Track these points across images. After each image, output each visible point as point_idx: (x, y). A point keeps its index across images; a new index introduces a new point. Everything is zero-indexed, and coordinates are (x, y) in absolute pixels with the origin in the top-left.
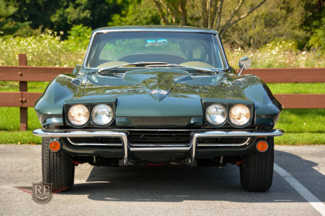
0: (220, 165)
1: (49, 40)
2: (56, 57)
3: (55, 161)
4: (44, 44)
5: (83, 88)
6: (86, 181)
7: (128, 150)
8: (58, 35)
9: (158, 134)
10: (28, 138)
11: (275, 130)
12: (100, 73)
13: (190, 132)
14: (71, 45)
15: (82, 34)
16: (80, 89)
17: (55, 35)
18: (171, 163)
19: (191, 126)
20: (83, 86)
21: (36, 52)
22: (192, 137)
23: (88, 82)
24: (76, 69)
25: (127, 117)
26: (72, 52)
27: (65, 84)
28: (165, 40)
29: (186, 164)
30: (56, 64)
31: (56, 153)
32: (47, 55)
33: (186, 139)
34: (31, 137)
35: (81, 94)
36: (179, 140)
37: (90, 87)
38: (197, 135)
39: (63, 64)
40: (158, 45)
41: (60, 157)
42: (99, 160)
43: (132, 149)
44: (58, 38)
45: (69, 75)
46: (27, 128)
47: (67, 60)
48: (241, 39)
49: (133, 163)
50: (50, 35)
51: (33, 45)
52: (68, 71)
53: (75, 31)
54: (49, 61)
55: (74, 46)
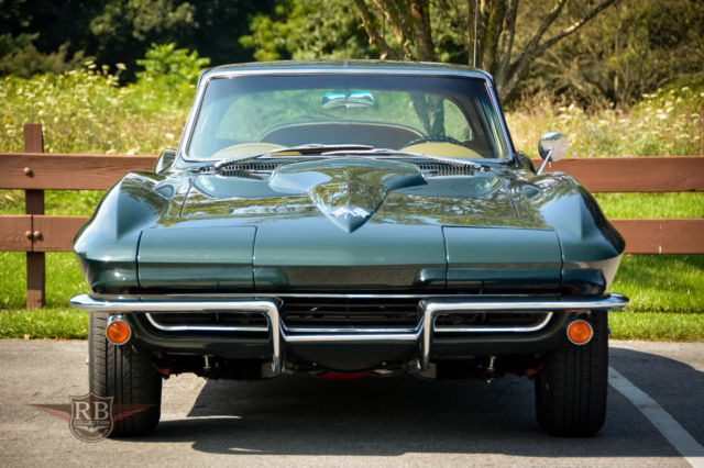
0: (489, 375)
1: (90, 85)
2: (108, 129)
3: (119, 366)
4: (76, 97)
5: (180, 203)
6: (189, 415)
7: (282, 340)
8: (113, 71)
9: (348, 306)
10: (49, 323)
11: (609, 296)
12: (218, 170)
13: (417, 300)
14: (145, 97)
15: (174, 67)
16: (175, 205)
17: (105, 72)
18: (377, 371)
19: (420, 288)
20: (181, 198)
21: (56, 115)
22: (422, 312)
23: (193, 189)
24: (165, 162)
25: (279, 268)
26: (148, 115)
27: (140, 195)
28: (369, 95)
29: (410, 372)
30: (107, 148)
31: (121, 347)
32: (85, 123)
33: (411, 317)
34: (54, 323)
35: (178, 216)
36: (394, 319)
37: (196, 202)
38: (432, 307)
39: (127, 146)
40: (353, 105)
41: (130, 357)
42: (217, 365)
43: (289, 338)
44: (112, 79)
45: (147, 174)
46: (44, 303)
47: (136, 137)
48: (587, 79)
49: (292, 369)
50: (90, 72)
51: (49, 99)
52: (144, 165)
53: (156, 59)
54: (91, 139)
55: (154, 100)
